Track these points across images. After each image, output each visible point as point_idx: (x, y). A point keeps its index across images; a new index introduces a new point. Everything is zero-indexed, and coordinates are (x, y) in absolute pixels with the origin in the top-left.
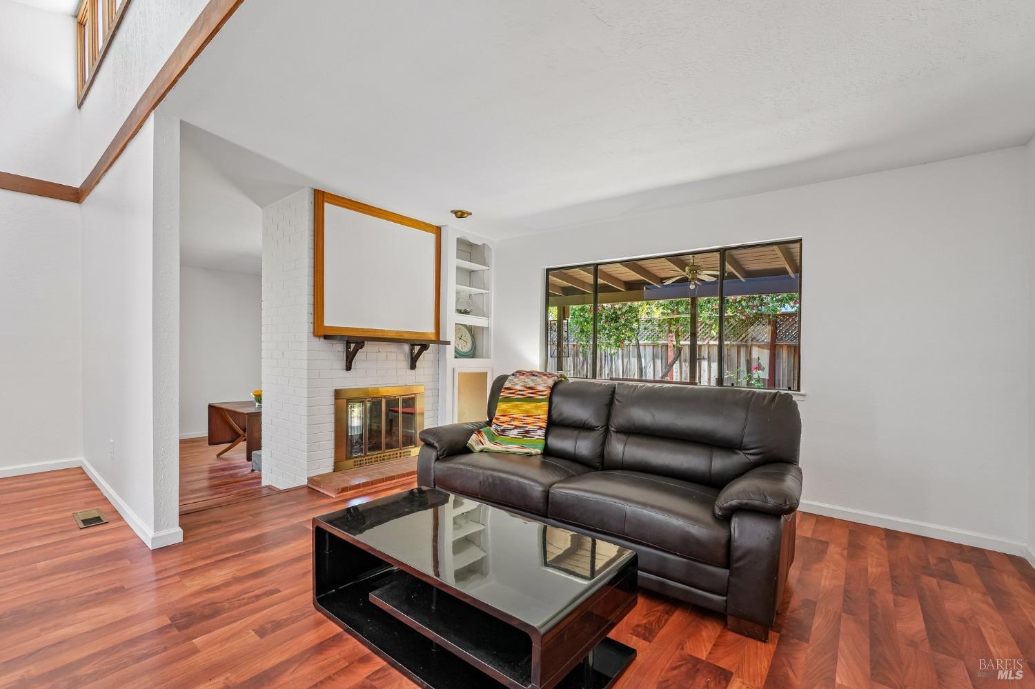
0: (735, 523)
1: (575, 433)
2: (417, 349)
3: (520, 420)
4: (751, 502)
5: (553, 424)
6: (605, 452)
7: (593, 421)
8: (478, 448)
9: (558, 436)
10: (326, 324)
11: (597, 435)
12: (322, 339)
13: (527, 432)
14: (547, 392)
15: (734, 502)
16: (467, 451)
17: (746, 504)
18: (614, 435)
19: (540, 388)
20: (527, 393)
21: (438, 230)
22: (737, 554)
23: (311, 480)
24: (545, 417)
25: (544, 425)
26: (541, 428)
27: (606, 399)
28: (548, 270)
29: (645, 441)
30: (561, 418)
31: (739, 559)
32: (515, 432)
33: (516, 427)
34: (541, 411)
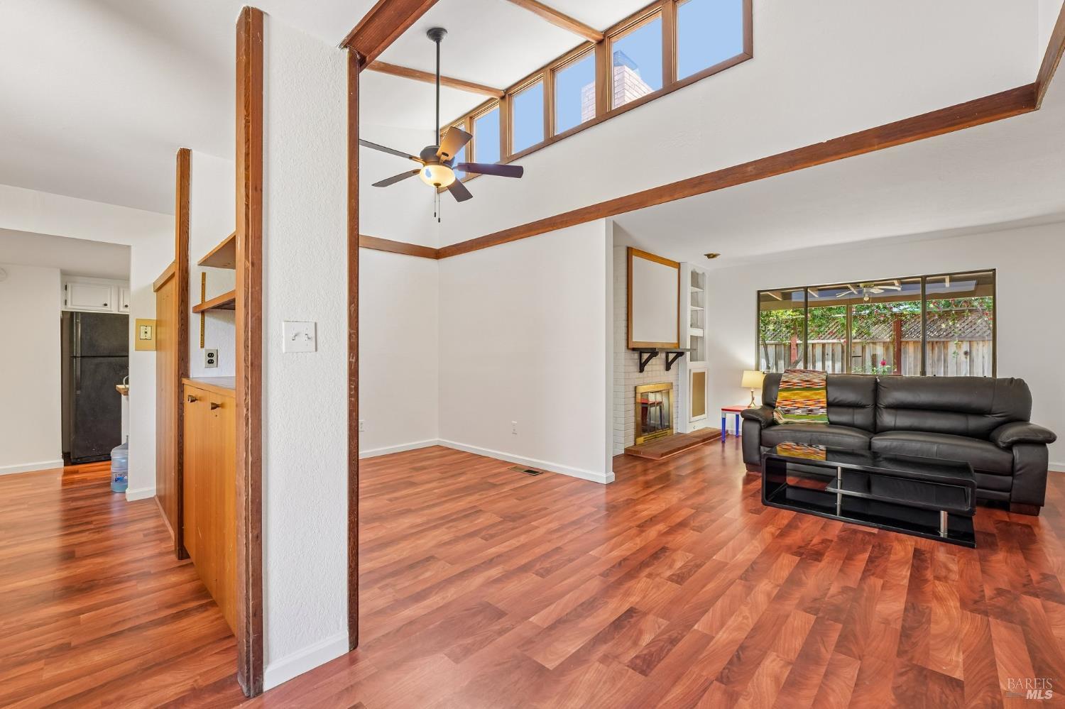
0: (1016, 451)
1: (851, 410)
2: (671, 356)
3: (802, 403)
4: (1026, 437)
5: (831, 405)
6: (878, 421)
7: (864, 402)
8: (780, 422)
9: (836, 413)
10: (634, 340)
11: (869, 411)
12: (631, 352)
13: (811, 411)
14: (824, 383)
15: (1015, 438)
16: (774, 423)
17: (1023, 439)
18: (884, 410)
19: (816, 381)
20: (806, 385)
21: (678, 265)
22: (1018, 467)
23: (626, 450)
24: (825, 400)
25: (825, 405)
26: (822, 408)
27: (872, 387)
28: (759, 292)
29: (910, 413)
30: (837, 400)
31: (1020, 469)
32: (799, 411)
33: (798, 408)
34: (822, 396)
